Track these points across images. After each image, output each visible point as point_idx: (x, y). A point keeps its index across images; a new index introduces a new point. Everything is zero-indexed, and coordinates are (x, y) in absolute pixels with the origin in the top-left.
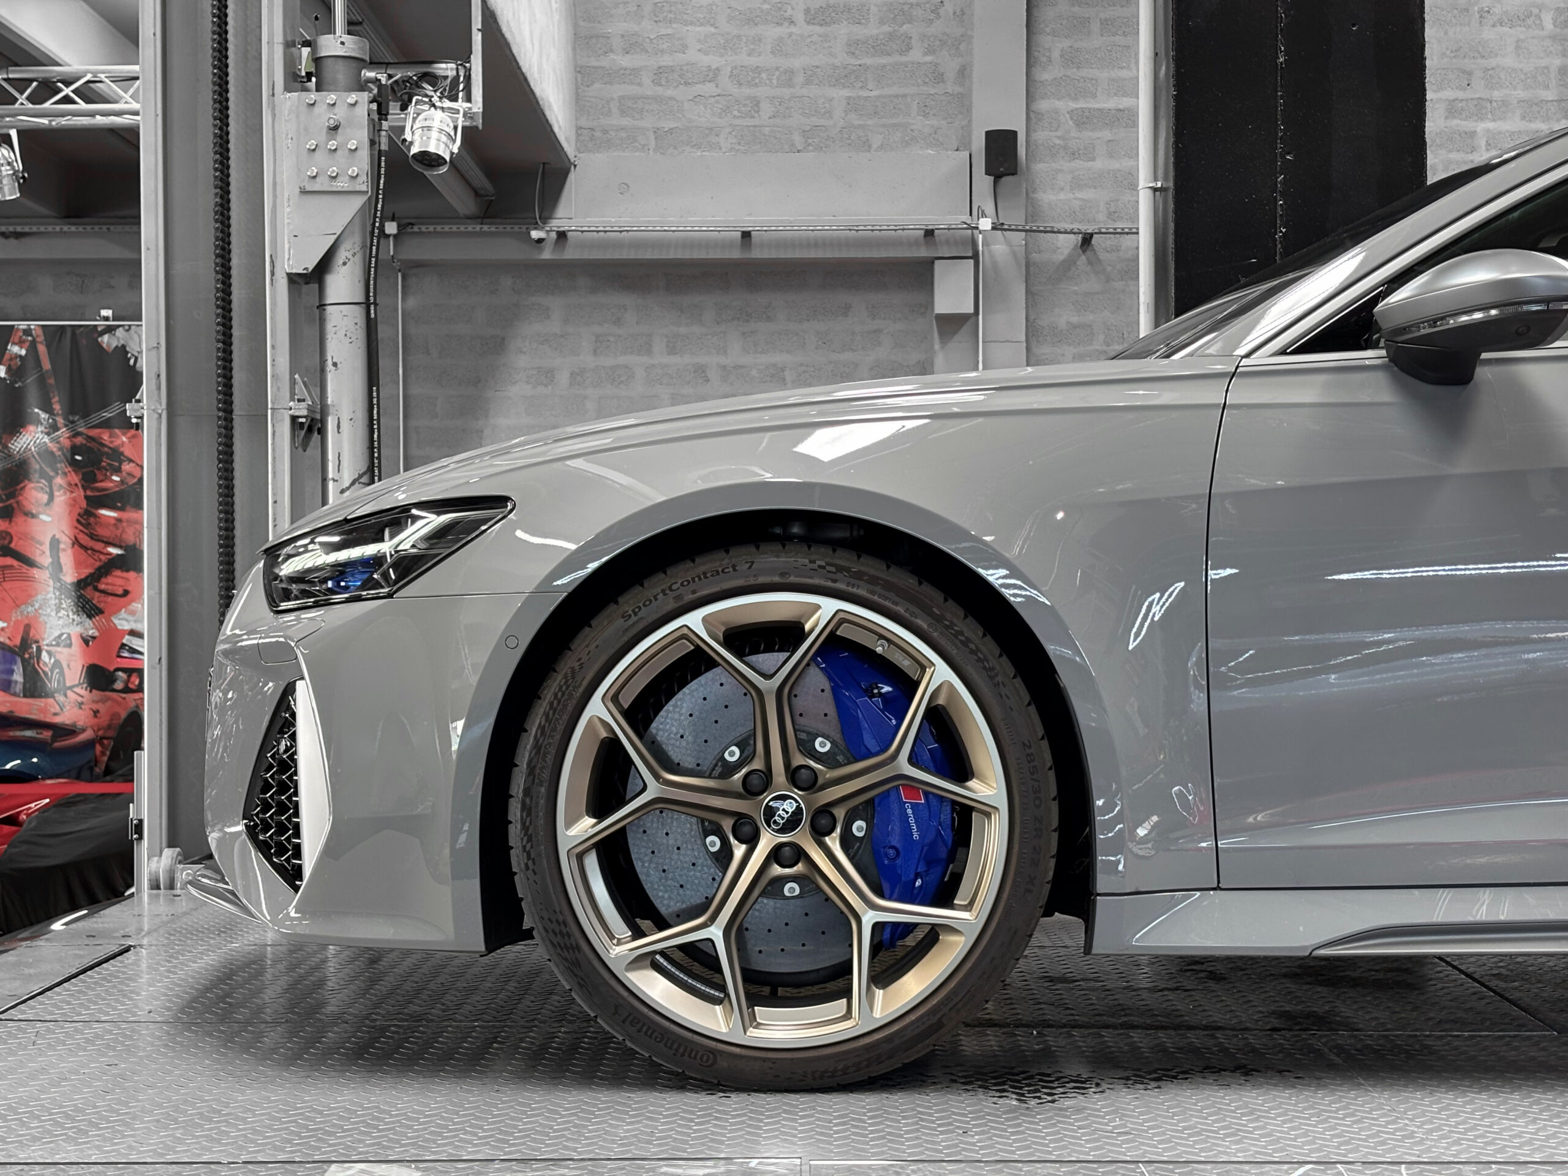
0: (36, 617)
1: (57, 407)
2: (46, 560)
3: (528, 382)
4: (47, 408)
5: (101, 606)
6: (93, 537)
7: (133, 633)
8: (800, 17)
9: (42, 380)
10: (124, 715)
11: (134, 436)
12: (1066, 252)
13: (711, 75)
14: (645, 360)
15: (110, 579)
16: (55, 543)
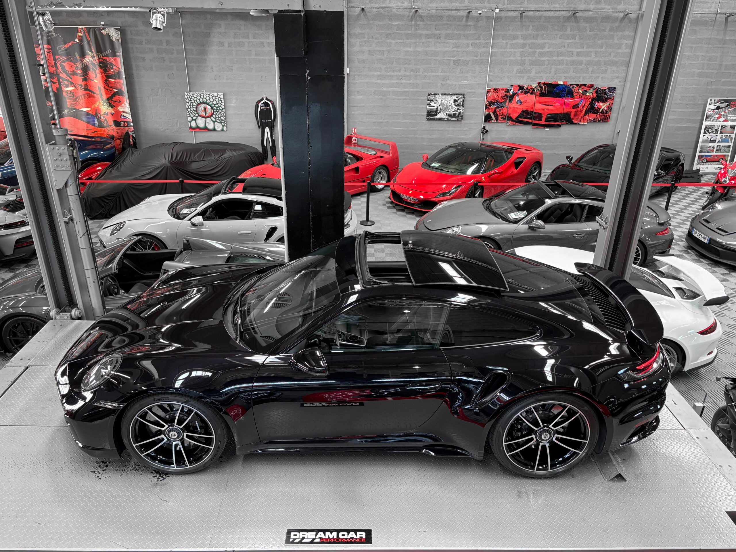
0: (98, 107)
1: (93, 51)
2: (98, 92)
3: (217, 46)
4: (91, 51)
5: (114, 105)
6: (108, 86)
7: (123, 112)
9: (89, 42)
10: (125, 133)
11: (115, 59)
12: (358, 12)
14: (247, 40)
15: (115, 98)
16: (99, 88)
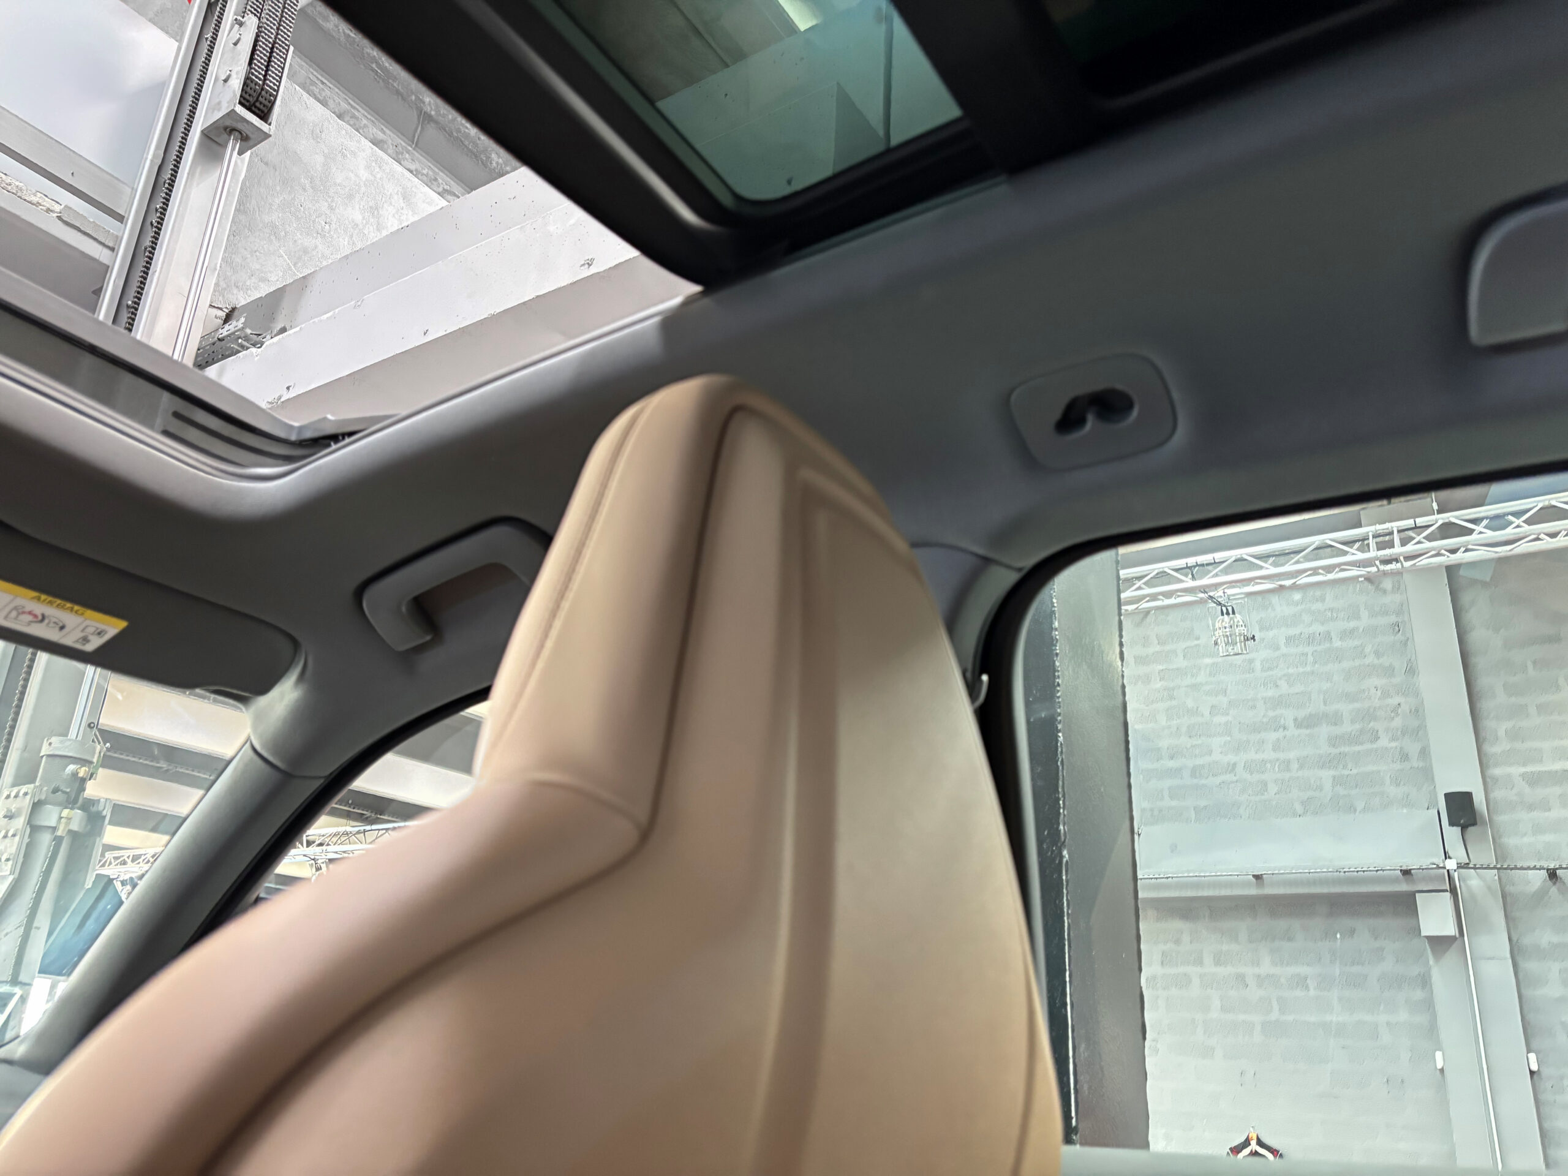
8: (1291, 724)
12: (1538, 884)
13: (1230, 768)
14: (1198, 970)
